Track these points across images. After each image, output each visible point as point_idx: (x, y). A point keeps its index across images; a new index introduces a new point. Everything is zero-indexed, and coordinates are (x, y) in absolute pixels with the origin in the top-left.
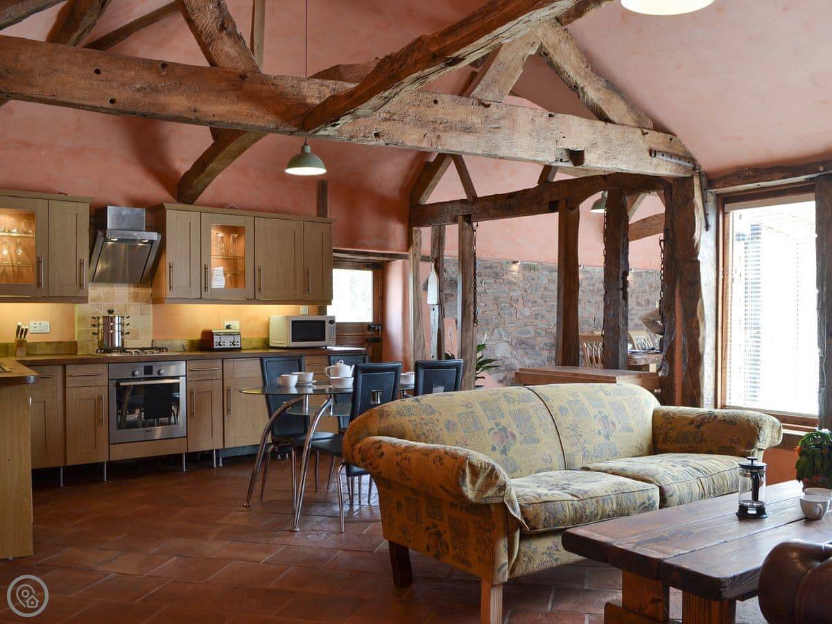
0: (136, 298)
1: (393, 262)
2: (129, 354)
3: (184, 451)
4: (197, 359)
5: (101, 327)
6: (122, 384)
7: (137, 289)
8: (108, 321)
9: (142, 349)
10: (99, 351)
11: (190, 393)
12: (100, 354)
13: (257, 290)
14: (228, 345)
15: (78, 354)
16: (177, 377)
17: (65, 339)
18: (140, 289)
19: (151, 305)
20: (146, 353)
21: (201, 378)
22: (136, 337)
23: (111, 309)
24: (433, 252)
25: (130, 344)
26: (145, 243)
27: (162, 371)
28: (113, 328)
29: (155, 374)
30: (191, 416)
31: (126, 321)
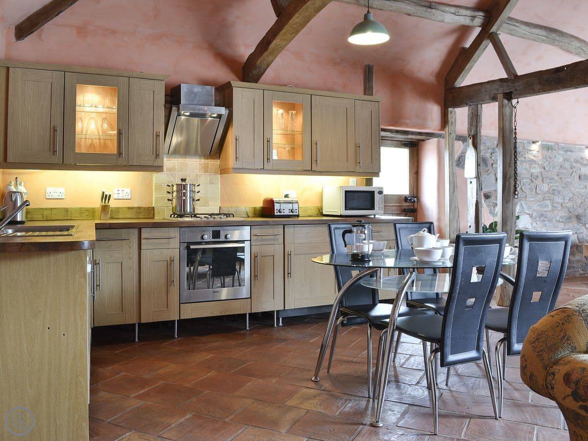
0: (206, 169)
1: (429, 141)
2: (199, 219)
3: (248, 312)
4: (261, 224)
5: (175, 194)
6: (192, 247)
7: (207, 160)
8: (182, 188)
9: (211, 215)
10: (173, 216)
11: (254, 258)
12: (174, 219)
13: (314, 162)
14: (287, 212)
15: (155, 218)
16: (243, 242)
17: (144, 204)
18: (209, 160)
19: (219, 176)
20: (214, 218)
21: (264, 243)
22: (206, 204)
23: (184, 178)
24: (470, 130)
25: (199, 210)
26: (214, 117)
27: (229, 236)
28: (185, 194)
29: (222, 239)
30: (255, 279)
31: (197, 189)
